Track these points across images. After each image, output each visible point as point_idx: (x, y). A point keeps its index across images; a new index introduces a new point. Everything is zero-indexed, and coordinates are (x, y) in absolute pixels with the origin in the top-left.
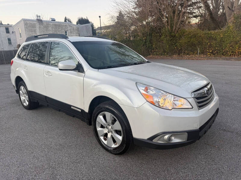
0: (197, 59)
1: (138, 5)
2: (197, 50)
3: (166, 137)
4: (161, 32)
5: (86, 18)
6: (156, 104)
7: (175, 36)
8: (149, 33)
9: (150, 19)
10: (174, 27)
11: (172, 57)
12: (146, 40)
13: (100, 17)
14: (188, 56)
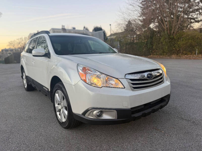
1: (143, 14)
3: (95, 112)
5: (100, 27)
6: (88, 82)
7: (173, 38)
8: (149, 37)
10: (173, 30)
12: (147, 42)
13: (110, 25)
14: (185, 56)
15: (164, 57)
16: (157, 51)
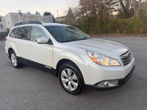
0: (117, 37)
1: (81, 4)
2: (117, 31)
3: (106, 83)
4: (95, 20)
5: (49, 12)
6: (99, 63)
7: (104, 22)
8: (88, 21)
9: (88, 12)
10: (103, 17)
11: (102, 35)
12: (86, 25)
13: (58, 11)
14: (111, 34)
15: (98, 35)
16: (92, 31)
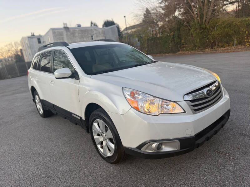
0: (234, 52)
2: (233, 41)
4: (189, 25)
5: (111, 20)
6: (141, 110)
7: (206, 28)
8: (176, 28)
10: (204, 18)
11: (204, 51)
12: (173, 35)
13: (125, 17)
14: (222, 48)
15: (196, 52)
16: (186, 45)
